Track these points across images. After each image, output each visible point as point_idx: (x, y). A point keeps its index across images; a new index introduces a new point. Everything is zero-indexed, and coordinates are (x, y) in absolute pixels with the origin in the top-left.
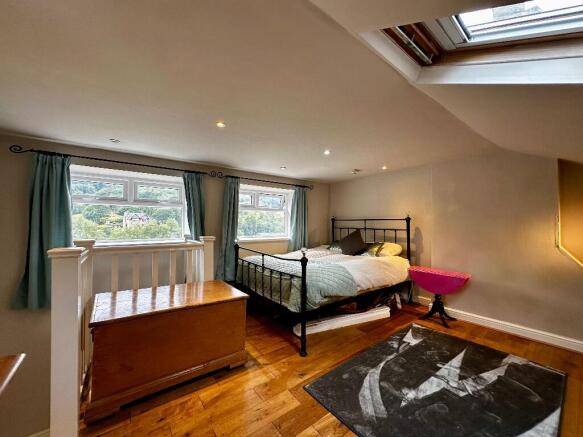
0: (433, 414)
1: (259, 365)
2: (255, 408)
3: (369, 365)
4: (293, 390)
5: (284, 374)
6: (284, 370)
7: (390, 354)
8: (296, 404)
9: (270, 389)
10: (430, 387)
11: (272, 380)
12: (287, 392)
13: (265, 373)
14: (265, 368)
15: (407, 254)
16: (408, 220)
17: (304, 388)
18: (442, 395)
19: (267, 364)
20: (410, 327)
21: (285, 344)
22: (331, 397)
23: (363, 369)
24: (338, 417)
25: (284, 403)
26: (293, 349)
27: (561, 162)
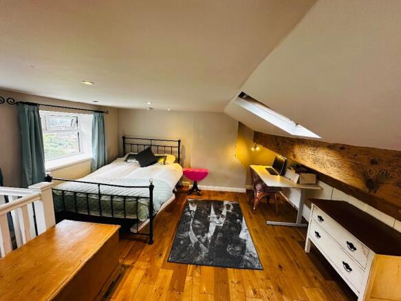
0: (220, 239)
1: (129, 266)
2: (153, 292)
3: (186, 231)
4: (164, 266)
5: (150, 261)
6: (148, 259)
7: (190, 220)
8: (171, 272)
9: (150, 275)
10: (212, 228)
11: (147, 270)
12: (161, 270)
13: (138, 268)
14: (135, 265)
15: (178, 161)
16: (179, 141)
17: (168, 261)
18: (217, 230)
19: (134, 263)
20: (187, 202)
21: (132, 243)
22: (184, 257)
23: (186, 234)
24: (194, 264)
25: (165, 276)
26: (141, 243)
27: (240, 123)
